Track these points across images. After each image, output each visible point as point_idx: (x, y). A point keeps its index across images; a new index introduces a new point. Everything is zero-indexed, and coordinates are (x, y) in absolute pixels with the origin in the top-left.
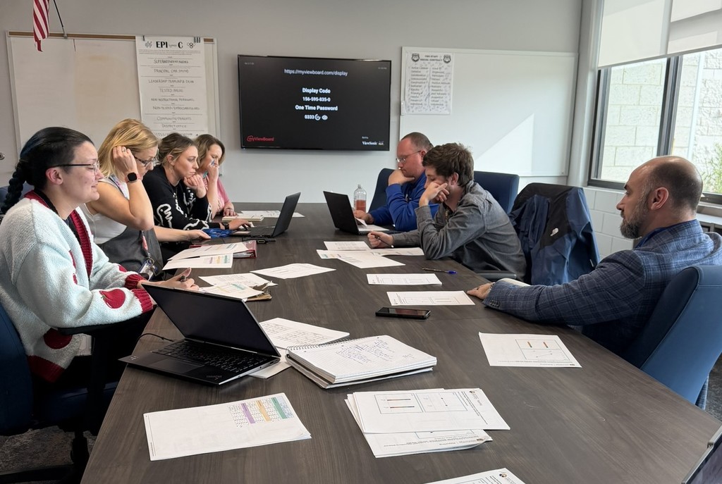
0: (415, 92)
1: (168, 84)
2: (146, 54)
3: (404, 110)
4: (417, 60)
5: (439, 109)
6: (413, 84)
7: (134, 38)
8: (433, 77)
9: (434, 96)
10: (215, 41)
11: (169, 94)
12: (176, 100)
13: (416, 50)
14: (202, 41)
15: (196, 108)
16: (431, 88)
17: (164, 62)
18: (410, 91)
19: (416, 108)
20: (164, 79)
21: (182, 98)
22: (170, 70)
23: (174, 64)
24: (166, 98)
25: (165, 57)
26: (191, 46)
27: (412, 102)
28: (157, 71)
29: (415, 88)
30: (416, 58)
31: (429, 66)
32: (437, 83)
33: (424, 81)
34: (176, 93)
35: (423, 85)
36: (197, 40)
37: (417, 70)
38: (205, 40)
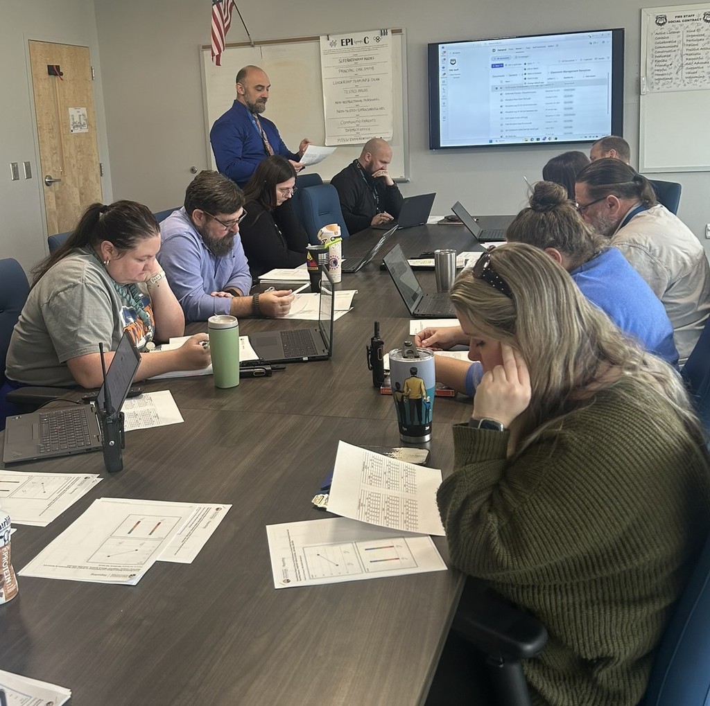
0: (660, 63)
1: (352, 84)
2: (330, 54)
3: (644, 89)
4: (664, 23)
5: (698, 83)
6: (657, 55)
7: (318, 38)
8: (688, 43)
9: (689, 66)
10: (404, 31)
11: (354, 95)
12: (361, 101)
13: (660, 11)
14: (389, 32)
15: (382, 108)
16: (684, 57)
17: (349, 61)
18: (654, 63)
19: (664, 84)
20: (348, 79)
21: (366, 98)
22: (354, 69)
23: (359, 62)
24: (351, 100)
25: (349, 55)
26: (378, 39)
27: (657, 77)
28: (342, 71)
29: (660, 59)
30: (661, 21)
31: (680, 29)
32: (694, 50)
33: (674, 49)
34: (361, 94)
35: (673, 54)
36: (384, 33)
37: (663, 36)
38: (393, 32)
